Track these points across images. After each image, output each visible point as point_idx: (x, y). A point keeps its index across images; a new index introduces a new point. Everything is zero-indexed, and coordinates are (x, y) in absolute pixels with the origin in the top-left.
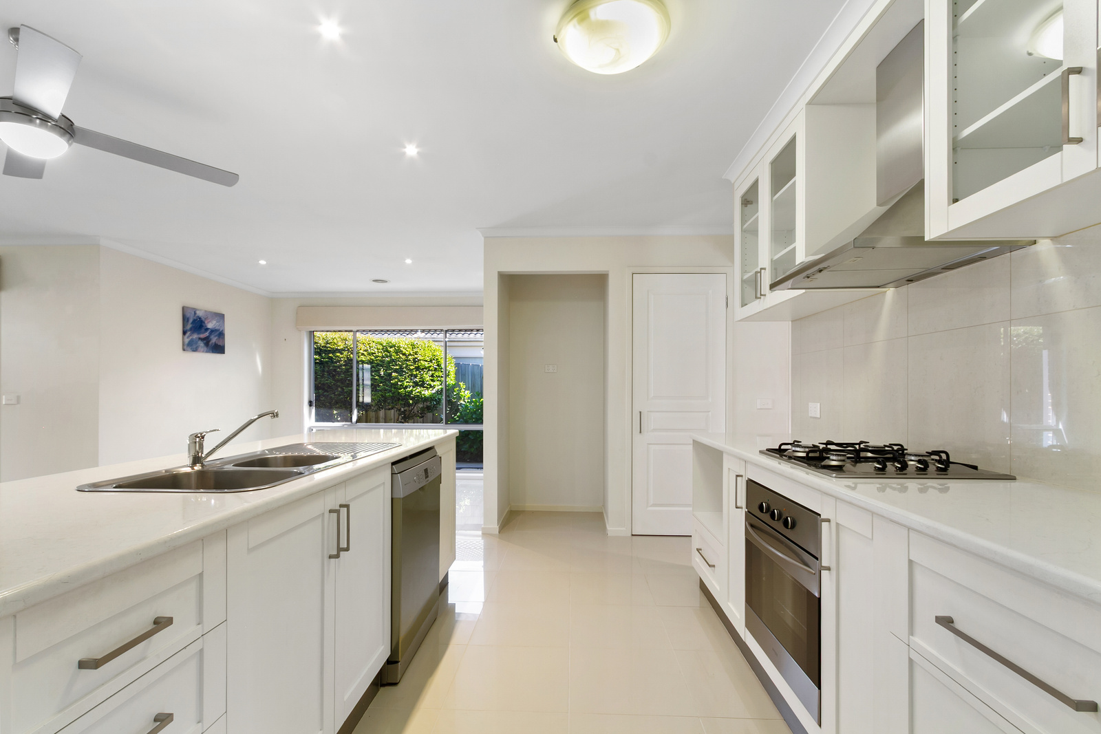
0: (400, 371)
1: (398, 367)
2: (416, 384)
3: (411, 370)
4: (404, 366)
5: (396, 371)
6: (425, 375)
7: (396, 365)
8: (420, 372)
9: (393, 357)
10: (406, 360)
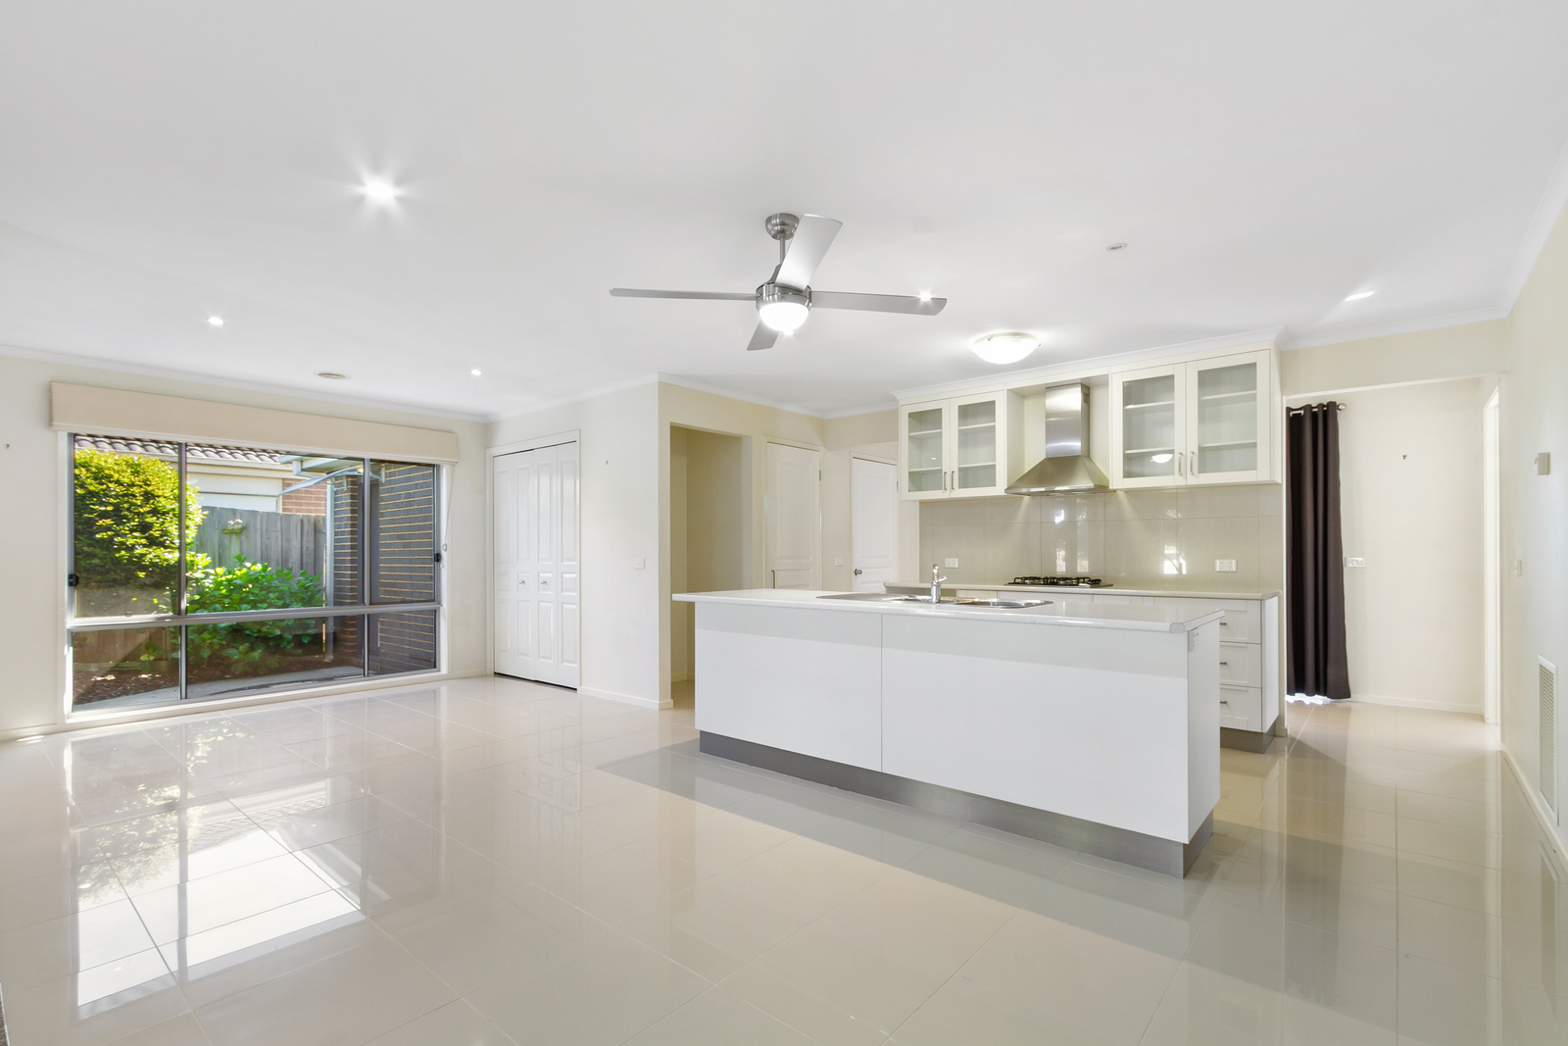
0: (117, 515)
1: (110, 508)
2: (153, 542)
3: (139, 514)
5: (104, 515)
6: (167, 525)
7: (102, 504)
9: (91, 488)
10: (126, 495)
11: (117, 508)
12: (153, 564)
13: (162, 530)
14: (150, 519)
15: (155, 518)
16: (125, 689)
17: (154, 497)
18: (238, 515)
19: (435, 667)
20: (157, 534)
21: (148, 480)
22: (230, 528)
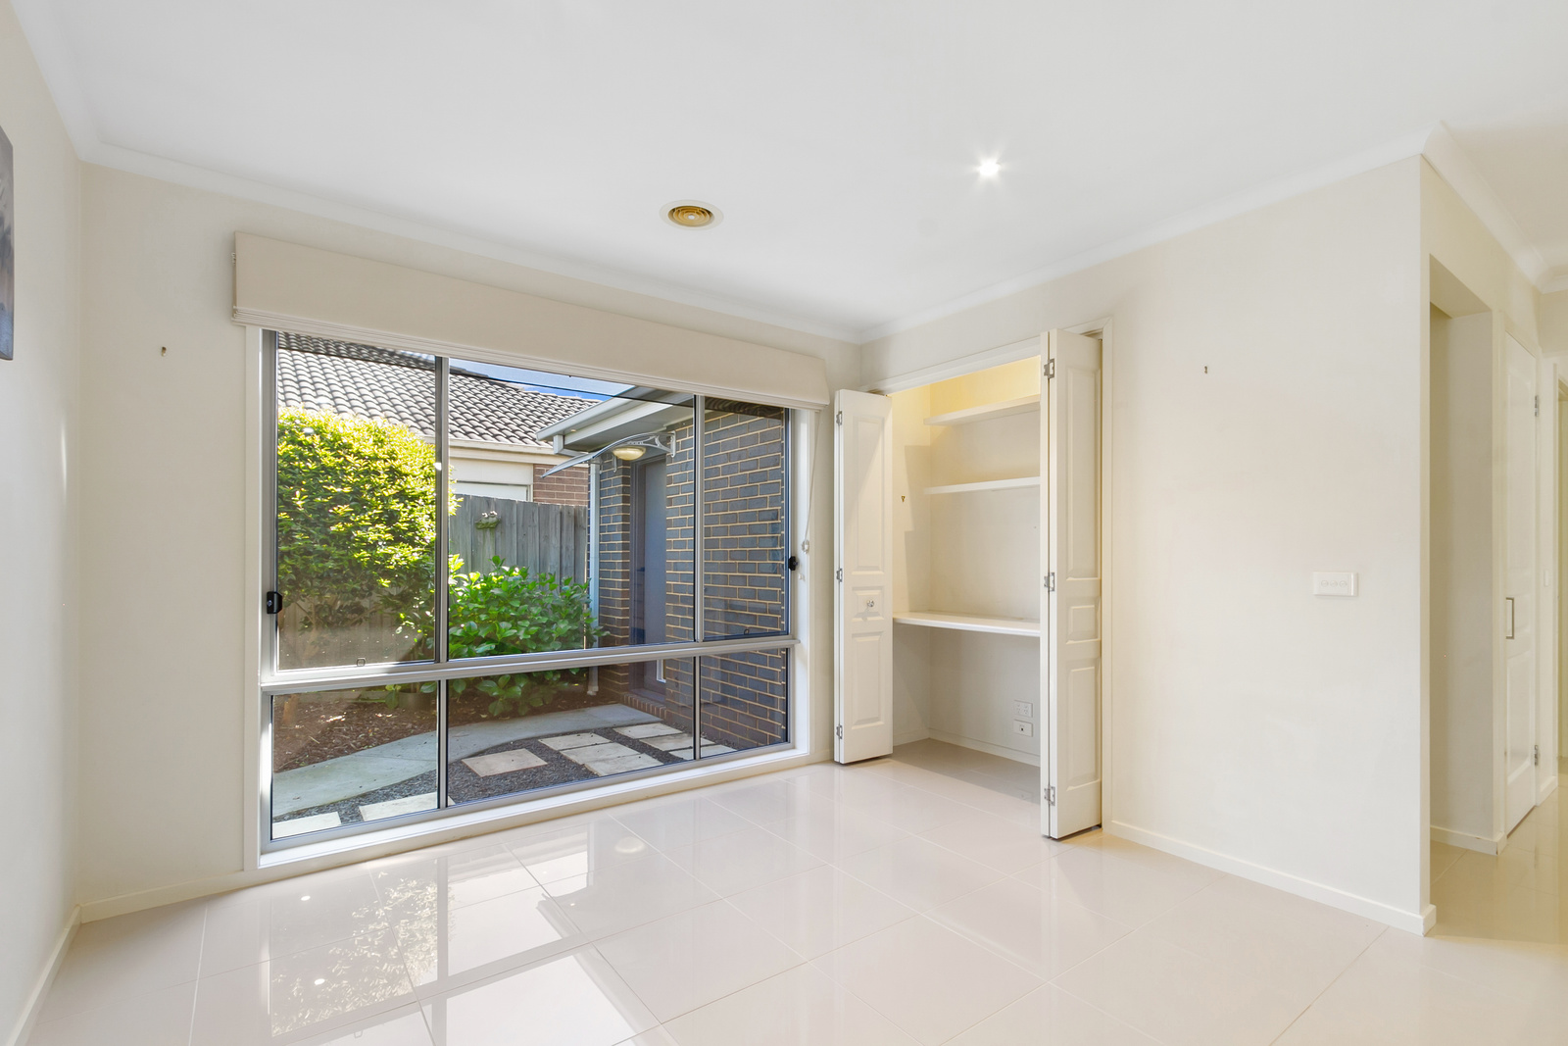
0: (357, 500)
1: (347, 490)
2: (398, 538)
3: (383, 498)
4: (368, 487)
5: (339, 499)
6: (416, 514)
7: (338, 483)
8: (406, 506)
9: (325, 461)
10: (367, 473)
11: (357, 491)
12: (400, 568)
13: (410, 522)
14: (396, 506)
15: (402, 505)
16: (367, 737)
17: (402, 475)
18: (493, 506)
19: (786, 739)
20: (403, 527)
21: (393, 452)
22: (484, 521)
